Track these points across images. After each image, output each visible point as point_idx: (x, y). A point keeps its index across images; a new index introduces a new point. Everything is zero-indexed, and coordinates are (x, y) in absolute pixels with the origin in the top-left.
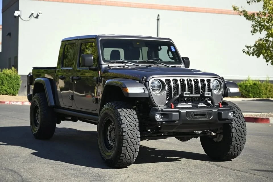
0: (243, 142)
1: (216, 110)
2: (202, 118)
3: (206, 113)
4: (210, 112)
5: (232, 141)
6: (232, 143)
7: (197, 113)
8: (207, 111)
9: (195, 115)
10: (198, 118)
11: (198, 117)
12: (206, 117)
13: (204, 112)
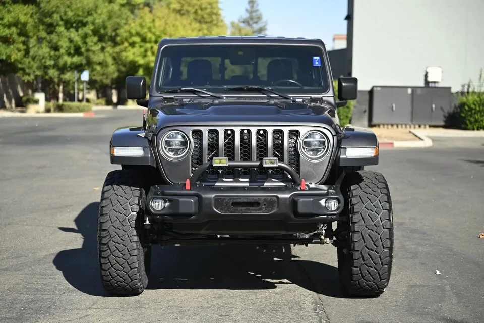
0: (382, 262)
1: (288, 196)
2: (252, 210)
3: (261, 202)
4: (270, 198)
5: (354, 258)
6: (353, 262)
7: (239, 201)
8: (264, 198)
9: (234, 204)
10: (242, 211)
11: (240, 208)
12: (261, 209)
13: (255, 198)
